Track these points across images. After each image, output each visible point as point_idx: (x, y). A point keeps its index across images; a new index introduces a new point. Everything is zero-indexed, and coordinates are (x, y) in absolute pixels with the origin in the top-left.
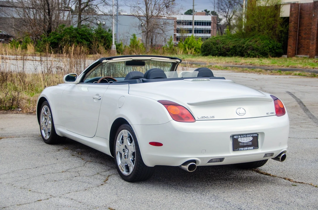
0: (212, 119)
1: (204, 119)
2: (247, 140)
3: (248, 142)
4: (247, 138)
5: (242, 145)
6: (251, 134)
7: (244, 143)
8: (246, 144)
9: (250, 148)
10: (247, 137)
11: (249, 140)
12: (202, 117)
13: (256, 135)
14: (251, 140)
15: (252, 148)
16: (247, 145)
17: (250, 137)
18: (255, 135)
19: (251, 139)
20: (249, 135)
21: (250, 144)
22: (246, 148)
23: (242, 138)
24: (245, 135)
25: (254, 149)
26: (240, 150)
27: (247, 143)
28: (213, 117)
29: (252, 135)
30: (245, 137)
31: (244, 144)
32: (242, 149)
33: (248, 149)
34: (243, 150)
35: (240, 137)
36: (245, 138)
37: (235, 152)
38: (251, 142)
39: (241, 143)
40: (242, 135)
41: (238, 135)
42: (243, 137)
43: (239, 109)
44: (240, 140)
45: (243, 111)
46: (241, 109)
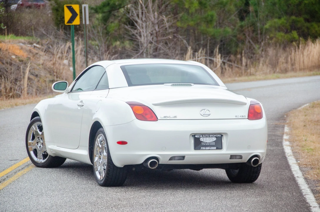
0: (175, 118)
2: (210, 140)
3: (211, 142)
4: (210, 138)
5: (205, 144)
7: (206, 142)
8: (209, 144)
9: (213, 148)
10: (209, 137)
11: (212, 140)
14: (215, 140)
17: (213, 138)
18: (218, 136)
19: (215, 139)
20: (212, 136)
22: (209, 148)
23: (205, 138)
24: (207, 135)
26: (202, 149)
27: (210, 143)
28: (175, 117)
29: (215, 136)
30: (207, 137)
31: (206, 143)
32: (204, 148)
33: (210, 149)
34: (205, 149)
35: (202, 137)
36: (207, 138)
37: (196, 150)
38: (214, 143)
39: (203, 143)
40: (204, 135)
41: (199, 134)
42: (206, 137)
43: (204, 110)
44: (202, 139)
45: (208, 113)
46: (206, 110)
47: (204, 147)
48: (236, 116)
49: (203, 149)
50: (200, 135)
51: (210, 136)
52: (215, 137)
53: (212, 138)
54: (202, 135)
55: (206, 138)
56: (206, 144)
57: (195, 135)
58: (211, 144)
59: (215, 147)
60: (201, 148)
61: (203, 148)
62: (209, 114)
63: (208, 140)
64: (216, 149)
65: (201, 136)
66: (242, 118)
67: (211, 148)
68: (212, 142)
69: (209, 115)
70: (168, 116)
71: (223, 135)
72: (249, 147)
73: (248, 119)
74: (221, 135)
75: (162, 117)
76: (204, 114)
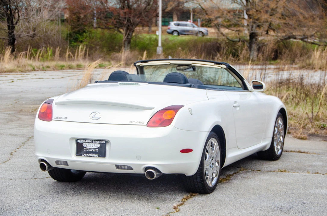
0: (65, 120)
2: (93, 146)
3: (95, 149)
4: (94, 144)
5: (87, 150)
6: (98, 141)
7: (89, 148)
8: (92, 151)
9: (95, 155)
10: (92, 142)
11: (95, 146)
13: (104, 142)
14: (98, 147)
16: (93, 152)
17: (97, 144)
18: (102, 142)
19: (98, 146)
21: (96, 151)
22: (91, 155)
23: (88, 144)
24: (90, 140)
25: (99, 156)
26: (83, 156)
27: (93, 149)
28: (66, 118)
29: (98, 142)
31: (89, 149)
32: (85, 155)
33: (92, 156)
34: (86, 156)
35: (85, 142)
36: (91, 144)
37: (78, 156)
38: (98, 150)
39: (86, 149)
40: (87, 140)
41: (82, 139)
42: (89, 142)
43: (95, 113)
44: (85, 145)
45: (98, 116)
46: (97, 113)
47: (85, 153)
48: (131, 122)
49: (84, 156)
52: (99, 143)
53: (96, 144)
55: (89, 144)
56: (89, 151)
57: (78, 140)
58: (94, 151)
59: (97, 154)
60: (83, 154)
61: (84, 154)
62: (99, 117)
63: (91, 146)
64: (98, 157)
66: (139, 124)
67: (93, 155)
68: (96, 148)
69: (99, 119)
70: (60, 117)
71: (108, 142)
72: (138, 158)
73: (146, 126)
74: (106, 141)
75: (56, 118)
76: (94, 117)
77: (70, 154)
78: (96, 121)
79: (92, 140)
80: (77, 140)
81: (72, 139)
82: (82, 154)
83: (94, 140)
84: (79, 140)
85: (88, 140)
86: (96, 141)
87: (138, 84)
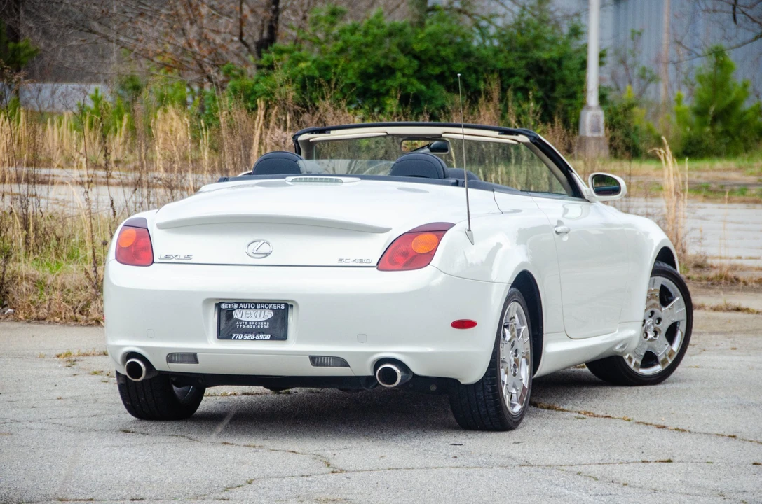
0: (187, 261)
1: (168, 260)
2: (258, 317)
3: (261, 322)
4: (259, 311)
5: (244, 326)
6: (269, 304)
7: (248, 322)
8: (254, 327)
9: (262, 336)
10: (256, 308)
11: (262, 316)
12: (167, 257)
13: (283, 307)
14: (269, 317)
15: (267, 337)
16: (256, 329)
17: (267, 311)
18: (279, 306)
19: (270, 314)
20: (263, 306)
21: (265, 327)
22: (252, 336)
23: (245, 311)
24: (251, 303)
25: (272, 338)
26: (234, 339)
27: (256, 323)
28: (188, 257)
29: (270, 306)
30: (250, 308)
31: (248, 324)
32: (240, 336)
33: (255, 339)
34: (243, 339)
35: (238, 308)
36: (252, 311)
37: (221, 340)
38: (268, 323)
39: (240, 323)
40: (243, 303)
41: (231, 301)
42: (247, 308)
43: (257, 243)
44: (238, 314)
45: (265, 249)
46: (262, 242)
47: (239, 333)
48: (340, 260)
49: (238, 339)
50: (234, 303)
51: (258, 306)
52: (271, 309)
53: (263, 311)
54: (239, 304)
55: (248, 311)
56: (248, 326)
57: (221, 303)
58: (259, 327)
59: (267, 334)
60: (234, 335)
61: (238, 335)
62: (268, 251)
63: (254, 317)
64: (270, 339)
65: (236, 306)
66: (361, 265)
67: (257, 337)
68: (264, 321)
69: (267, 254)
70: (174, 255)
71: (292, 306)
72: (362, 338)
73: (375, 269)
74: (286, 305)
75: (163, 257)
76: (255, 252)
77: (203, 338)
78: (260, 260)
79: (256, 304)
80: (218, 305)
81: (207, 301)
82: (232, 335)
83: (260, 303)
84: (223, 305)
85: (245, 303)
86: (265, 304)
87: (337, 181)
